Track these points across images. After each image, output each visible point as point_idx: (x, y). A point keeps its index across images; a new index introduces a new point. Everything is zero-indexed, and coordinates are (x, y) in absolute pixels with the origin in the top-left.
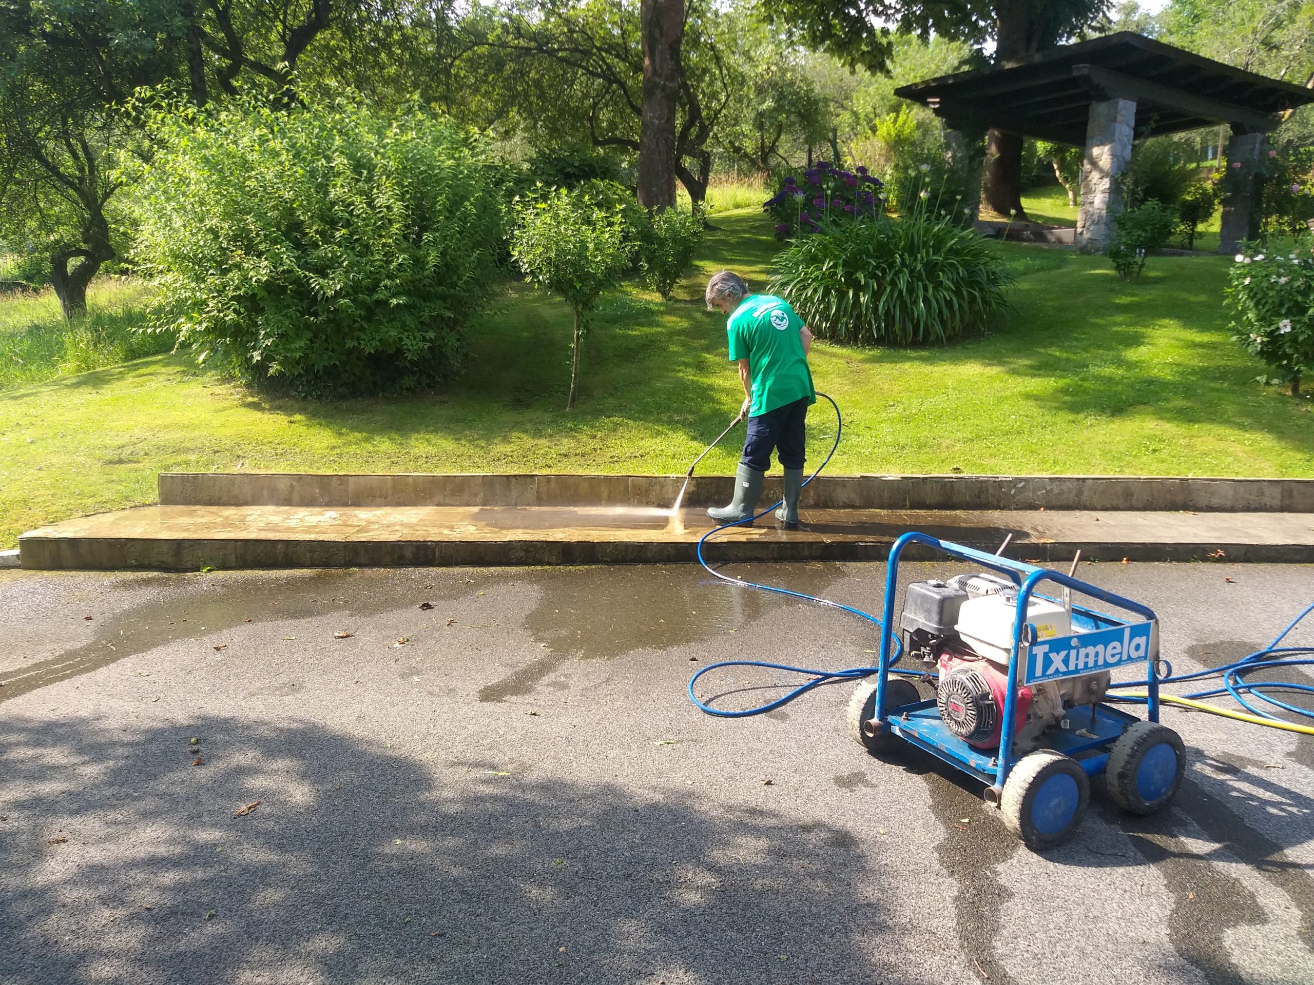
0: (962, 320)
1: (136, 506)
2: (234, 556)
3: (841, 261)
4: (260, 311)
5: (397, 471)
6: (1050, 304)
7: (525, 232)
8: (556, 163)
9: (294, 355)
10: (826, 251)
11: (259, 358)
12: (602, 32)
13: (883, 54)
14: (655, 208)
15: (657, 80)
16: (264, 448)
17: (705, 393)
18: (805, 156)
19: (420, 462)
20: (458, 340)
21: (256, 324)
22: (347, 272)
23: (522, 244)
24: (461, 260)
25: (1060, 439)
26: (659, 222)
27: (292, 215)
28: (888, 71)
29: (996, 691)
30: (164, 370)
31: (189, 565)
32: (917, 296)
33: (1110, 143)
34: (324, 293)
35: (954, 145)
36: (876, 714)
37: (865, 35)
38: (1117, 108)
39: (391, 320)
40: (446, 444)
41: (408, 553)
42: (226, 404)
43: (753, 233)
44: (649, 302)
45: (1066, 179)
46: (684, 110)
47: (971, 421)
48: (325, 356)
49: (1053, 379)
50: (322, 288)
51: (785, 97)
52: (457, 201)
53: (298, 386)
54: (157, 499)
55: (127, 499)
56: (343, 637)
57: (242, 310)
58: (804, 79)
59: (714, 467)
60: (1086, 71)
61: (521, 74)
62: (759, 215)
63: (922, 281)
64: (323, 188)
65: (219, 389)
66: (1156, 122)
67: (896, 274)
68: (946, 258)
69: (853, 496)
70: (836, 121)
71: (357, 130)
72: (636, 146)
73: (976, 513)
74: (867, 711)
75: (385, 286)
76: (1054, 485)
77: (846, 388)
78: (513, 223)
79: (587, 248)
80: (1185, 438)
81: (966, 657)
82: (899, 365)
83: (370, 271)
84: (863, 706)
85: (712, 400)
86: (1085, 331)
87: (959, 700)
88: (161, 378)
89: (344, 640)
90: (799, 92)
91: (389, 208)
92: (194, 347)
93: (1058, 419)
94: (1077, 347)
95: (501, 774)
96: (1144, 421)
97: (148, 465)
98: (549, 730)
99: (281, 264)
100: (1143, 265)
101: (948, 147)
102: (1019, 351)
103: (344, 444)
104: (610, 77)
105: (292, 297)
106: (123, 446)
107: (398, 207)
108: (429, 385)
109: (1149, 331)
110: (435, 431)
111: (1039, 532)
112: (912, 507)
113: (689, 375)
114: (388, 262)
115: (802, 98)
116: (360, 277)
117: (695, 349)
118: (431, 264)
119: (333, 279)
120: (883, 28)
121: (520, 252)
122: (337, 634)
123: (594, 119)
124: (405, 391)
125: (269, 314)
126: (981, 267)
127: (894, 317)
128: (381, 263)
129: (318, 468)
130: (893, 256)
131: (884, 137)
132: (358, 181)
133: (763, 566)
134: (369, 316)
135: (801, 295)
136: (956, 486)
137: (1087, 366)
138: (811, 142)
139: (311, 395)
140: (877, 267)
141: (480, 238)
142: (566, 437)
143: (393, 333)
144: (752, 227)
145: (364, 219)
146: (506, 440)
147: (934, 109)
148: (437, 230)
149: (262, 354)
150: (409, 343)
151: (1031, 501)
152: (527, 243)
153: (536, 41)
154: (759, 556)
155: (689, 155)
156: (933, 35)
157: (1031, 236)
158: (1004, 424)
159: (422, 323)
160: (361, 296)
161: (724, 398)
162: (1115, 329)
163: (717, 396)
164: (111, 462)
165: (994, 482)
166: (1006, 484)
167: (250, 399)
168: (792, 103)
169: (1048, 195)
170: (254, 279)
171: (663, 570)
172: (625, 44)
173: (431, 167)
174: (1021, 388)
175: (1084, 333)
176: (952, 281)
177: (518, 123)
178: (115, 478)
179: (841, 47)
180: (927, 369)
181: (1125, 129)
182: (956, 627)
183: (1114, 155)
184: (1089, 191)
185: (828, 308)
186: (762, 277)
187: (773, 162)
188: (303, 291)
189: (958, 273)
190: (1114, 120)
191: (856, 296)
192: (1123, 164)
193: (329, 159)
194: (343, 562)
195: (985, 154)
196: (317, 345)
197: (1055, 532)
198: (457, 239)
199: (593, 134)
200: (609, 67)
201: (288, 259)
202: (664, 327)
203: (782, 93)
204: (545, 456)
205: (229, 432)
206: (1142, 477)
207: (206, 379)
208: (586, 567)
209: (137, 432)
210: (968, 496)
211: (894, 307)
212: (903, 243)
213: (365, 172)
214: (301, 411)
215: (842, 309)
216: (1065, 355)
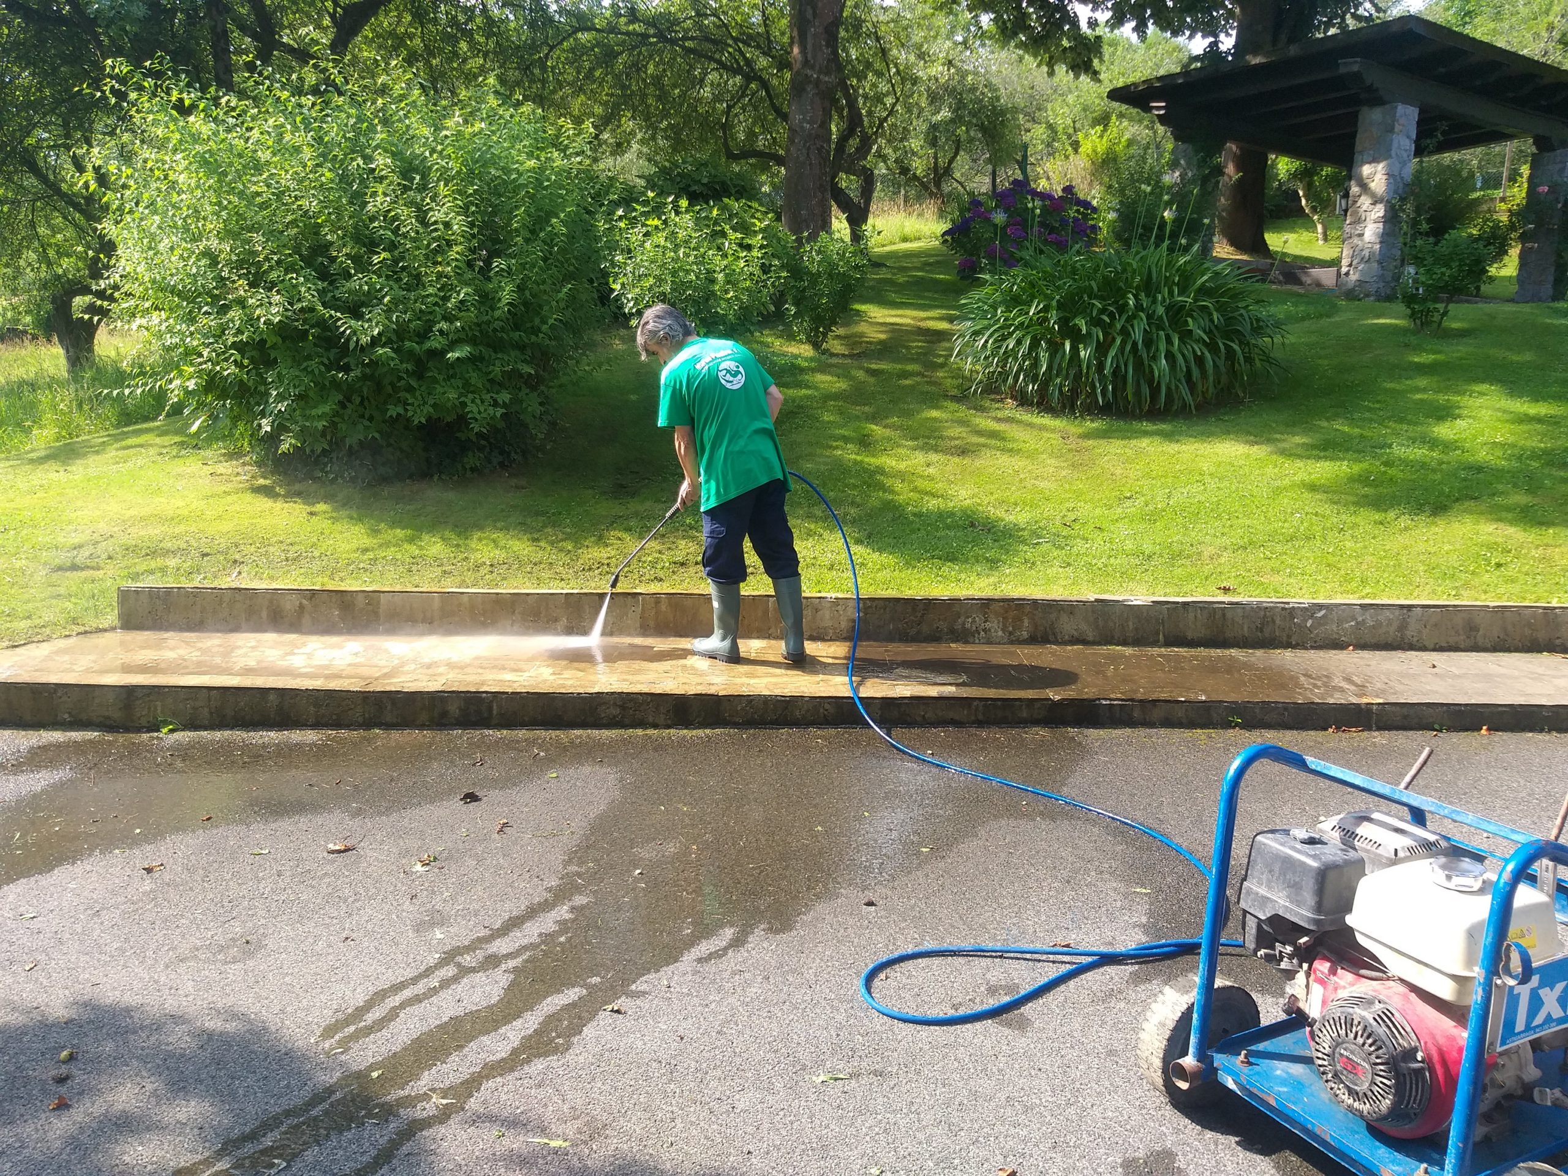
0: (1217, 381)
1: (86, 632)
2: (206, 710)
3: (1054, 303)
4: (271, 364)
5: (450, 586)
6: (1326, 362)
7: (630, 258)
8: (679, 179)
9: (315, 424)
10: (1032, 291)
11: (268, 429)
12: (739, 18)
13: (1089, 51)
14: (806, 234)
15: (809, 72)
16: (271, 549)
17: (872, 479)
18: (987, 180)
19: (484, 571)
20: (541, 404)
21: (264, 382)
22: (389, 311)
23: (625, 275)
24: (545, 297)
25: (1365, 547)
26: (810, 252)
27: (317, 234)
28: (1096, 73)
29: (1430, 1045)
30: (158, 440)
31: (144, 722)
32: (1157, 349)
33: (1385, 159)
34: (358, 340)
35: (1182, 162)
36: (1191, 1050)
37: (1067, 27)
38: (1394, 115)
39: (449, 378)
40: (521, 546)
41: (454, 709)
42: (228, 487)
43: (927, 271)
44: (796, 357)
45: (1314, 209)
46: (841, 117)
47: (1240, 521)
48: (360, 427)
49: (1346, 463)
50: (354, 333)
51: (965, 106)
52: (539, 220)
53: (326, 465)
54: (116, 622)
55: (74, 621)
56: (339, 852)
57: (246, 362)
58: (989, 85)
59: (887, 583)
60: (1355, 68)
61: (637, 67)
62: (934, 249)
63: (1163, 330)
64: (358, 199)
65: (226, 468)
66: (1443, 133)
67: (1129, 320)
68: (1196, 300)
69: (1084, 626)
70: (1026, 138)
71: (407, 121)
72: (780, 161)
73: (1259, 653)
74: (1176, 1043)
75: (441, 331)
76: (1367, 615)
77: (1064, 473)
78: (613, 247)
79: (713, 281)
80: (1537, 547)
81: (1363, 972)
82: (1134, 442)
83: (421, 311)
84: (1167, 1034)
85: (882, 487)
86: (1379, 398)
87: (1355, 1052)
88: (152, 451)
89: (339, 858)
90: (982, 100)
91: (447, 225)
92: (186, 412)
93: (1358, 520)
94: (1371, 420)
95: (555, 1144)
96: (1477, 523)
97: (110, 573)
98: (639, 1044)
99: (299, 300)
100: (1445, 313)
101: (1174, 165)
102: (1294, 425)
103: (381, 546)
104: (751, 75)
105: (315, 345)
106: (80, 546)
107: (458, 224)
108: (502, 465)
109: (1464, 400)
110: (506, 528)
111: (1357, 685)
112: (1168, 643)
113: (850, 454)
114: (446, 299)
115: (985, 106)
116: (407, 317)
117: (857, 418)
118: (504, 301)
119: (370, 320)
120: (1090, 18)
121: (623, 285)
122: (331, 846)
123: (726, 127)
124: (469, 473)
125: (283, 368)
126: (1242, 311)
127: (1125, 377)
128: (437, 299)
129: (342, 580)
130: (1124, 296)
131: (1088, 155)
132: (406, 189)
133: (963, 733)
134: (420, 372)
135: (1000, 347)
136: (1229, 615)
137: (1390, 446)
138: (996, 161)
139: (342, 477)
140: (1103, 311)
141: (571, 268)
142: (684, 538)
143: (452, 395)
144: (927, 264)
145: (414, 240)
146: (601, 541)
147: (1158, 116)
148: (510, 256)
149: (273, 422)
150: (475, 410)
151: (1335, 636)
152: (633, 273)
153: (654, 26)
154: (957, 717)
155: (848, 172)
156: (1151, 28)
157: (1281, 278)
158: (1286, 525)
159: (492, 381)
160: (408, 344)
161: (898, 486)
162: (1418, 396)
163: (888, 482)
164: (60, 568)
165: (1283, 609)
166: (1299, 613)
167: (262, 481)
168: (973, 114)
169: (1292, 229)
170: (262, 320)
171: (818, 736)
172: (767, 32)
173: (506, 170)
174: (1302, 476)
175: (1378, 402)
176: (1205, 332)
177: (632, 133)
178: (62, 591)
179: (1037, 44)
180: (1172, 448)
181: (1404, 141)
182: (1350, 920)
183: (1389, 175)
184: (1358, 221)
185: (1036, 364)
186: (943, 325)
187: (946, 188)
188: (329, 337)
189: (1212, 321)
190: (1391, 130)
191: (1075, 349)
192: (1401, 185)
193: (368, 159)
194: (360, 720)
195: (1222, 174)
196: (349, 411)
197: (1379, 685)
198: (541, 268)
199: (726, 144)
200: (748, 62)
201: (308, 293)
202: (816, 388)
203: (960, 101)
204: (653, 564)
205: (226, 526)
206: (1492, 604)
207: (208, 453)
208: (708, 731)
209: (103, 527)
210: (1246, 629)
211: (1126, 365)
212: (1138, 278)
213: (418, 177)
214: (326, 499)
215: (1055, 366)
216: (1357, 431)
